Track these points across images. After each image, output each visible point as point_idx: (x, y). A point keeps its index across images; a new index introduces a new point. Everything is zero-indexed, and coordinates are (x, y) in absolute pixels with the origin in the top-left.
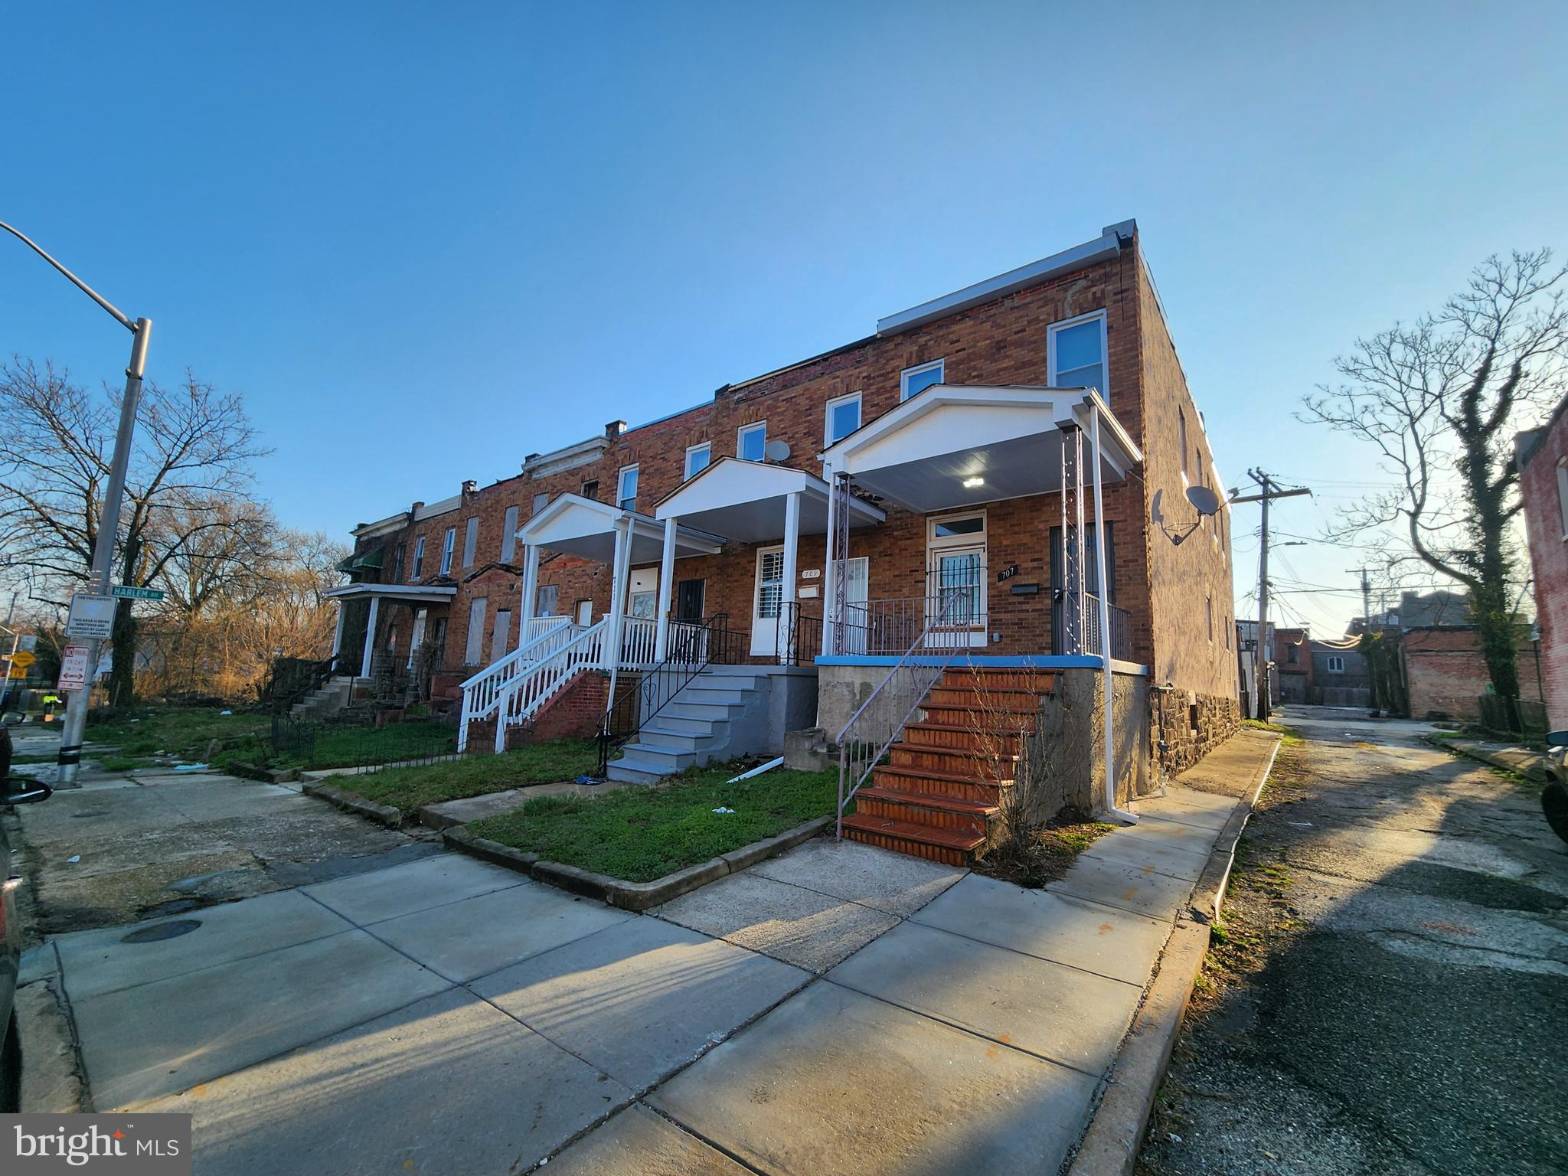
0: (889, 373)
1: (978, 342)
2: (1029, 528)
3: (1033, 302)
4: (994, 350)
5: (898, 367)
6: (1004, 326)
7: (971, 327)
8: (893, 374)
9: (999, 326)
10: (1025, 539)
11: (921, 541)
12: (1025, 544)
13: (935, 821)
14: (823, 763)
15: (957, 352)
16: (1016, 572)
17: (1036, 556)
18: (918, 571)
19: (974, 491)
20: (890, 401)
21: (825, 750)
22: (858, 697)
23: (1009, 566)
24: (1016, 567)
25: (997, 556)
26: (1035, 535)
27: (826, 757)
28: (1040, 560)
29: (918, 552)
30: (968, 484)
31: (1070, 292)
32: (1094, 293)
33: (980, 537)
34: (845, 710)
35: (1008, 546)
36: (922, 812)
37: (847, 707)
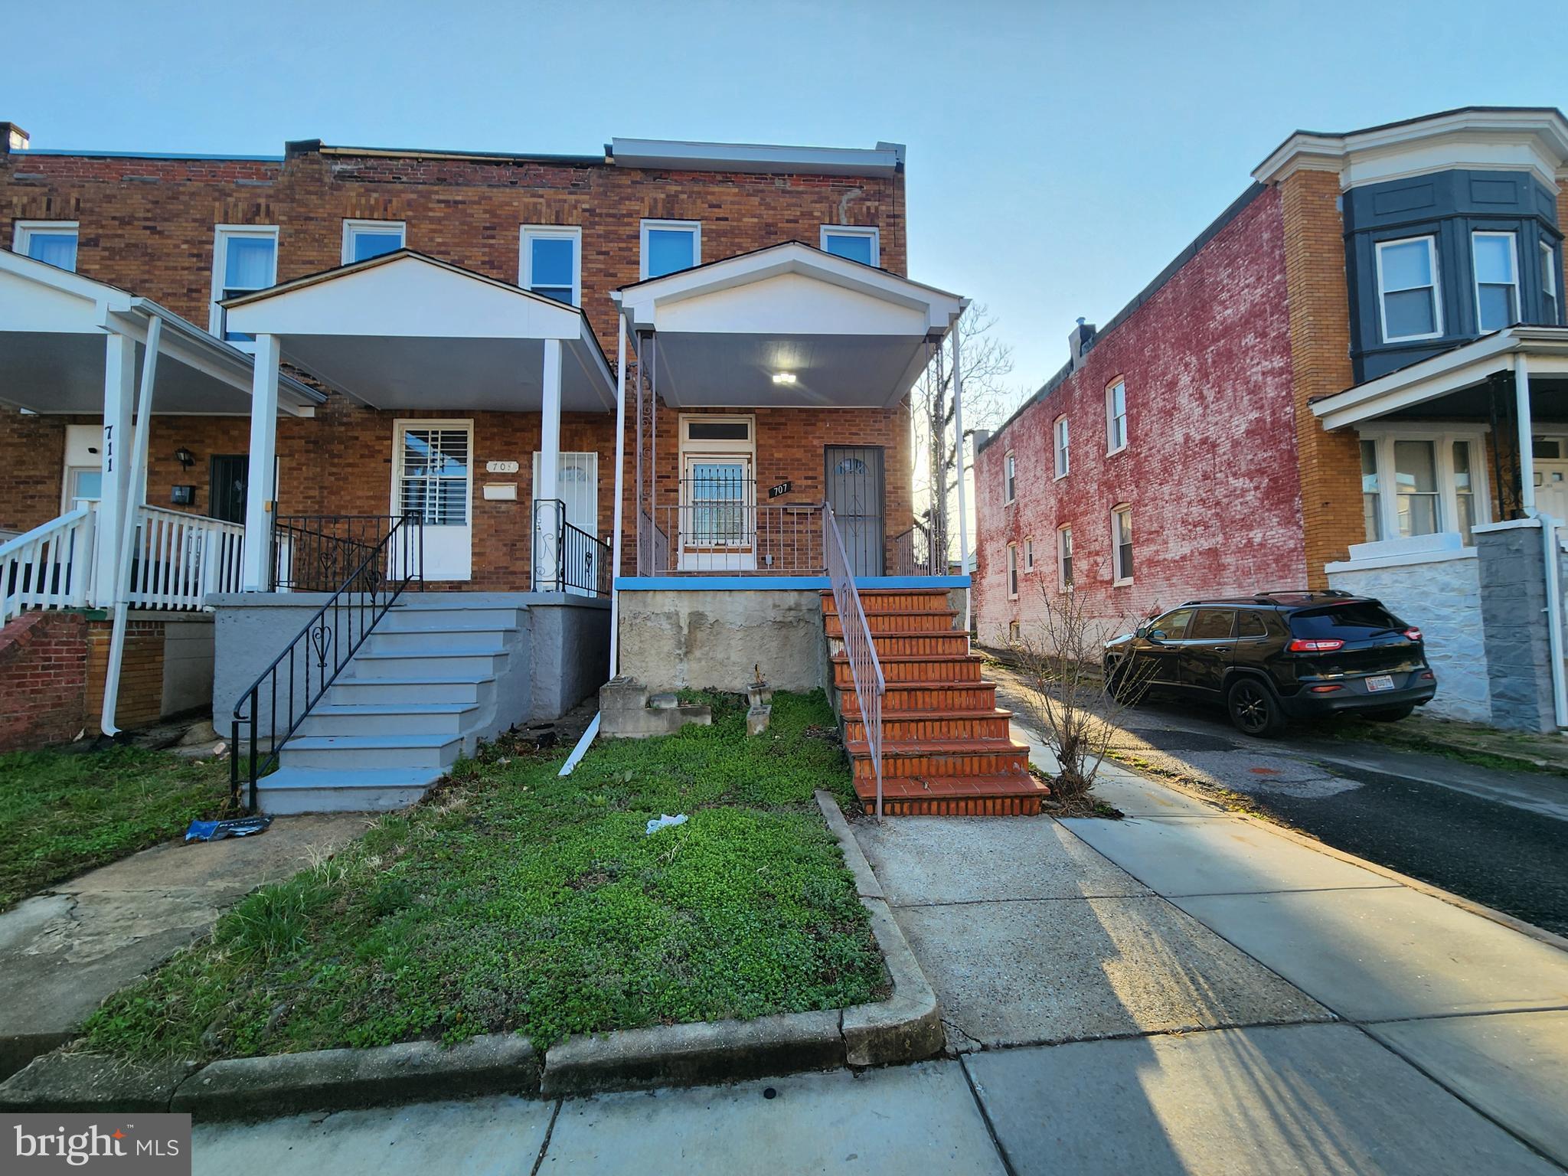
0: (624, 216)
1: (744, 216)
2: (803, 442)
3: (806, 193)
4: (763, 233)
5: (638, 212)
6: (775, 209)
7: (735, 195)
8: (630, 220)
9: (769, 207)
10: (799, 454)
11: (673, 441)
12: (798, 460)
13: (968, 769)
14: (672, 721)
15: (718, 219)
16: (789, 489)
17: (810, 474)
18: (669, 477)
19: (783, 389)
20: (626, 254)
21: (674, 705)
22: (685, 631)
23: (781, 481)
24: (789, 484)
25: (768, 469)
26: (810, 451)
27: (678, 715)
28: (815, 478)
29: (669, 454)
30: (777, 379)
31: (845, 198)
32: (868, 208)
33: (748, 445)
34: (666, 649)
35: (780, 459)
36: (950, 760)
37: (668, 645)
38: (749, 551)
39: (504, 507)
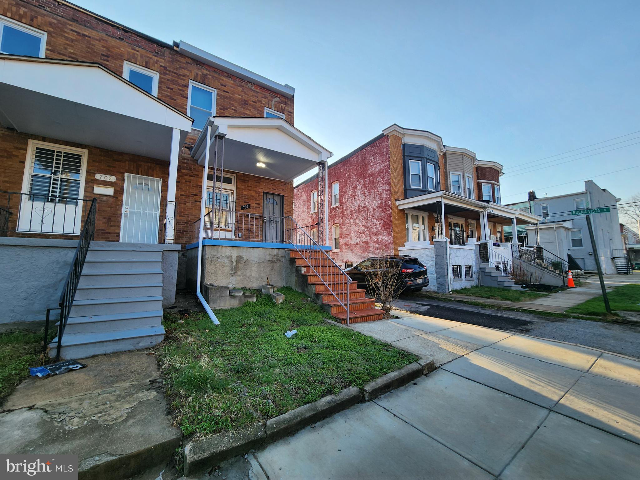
0: (181, 75)
1: (235, 93)
2: (255, 189)
3: (260, 93)
4: (243, 103)
5: (188, 76)
6: (248, 95)
7: (232, 84)
8: (184, 78)
9: (245, 93)
10: (254, 194)
11: (200, 180)
12: (253, 196)
14: (240, 301)
15: (224, 91)
16: (249, 207)
17: (257, 202)
18: (197, 195)
19: (260, 169)
20: (181, 92)
21: (241, 294)
22: (235, 264)
23: (246, 204)
24: (249, 205)
25: (241, 198)
26: (258, 193)
27: (243, 298)
28: (259, 204)
29: (198, 185)
30: (258, 165)
31: (274, 100)
32: (282, 106)
33: (232, 187)
34: (226, 271)
35: (246, 195)
37: (227, 269)
38: (231, 231)
39: (105, 198)
